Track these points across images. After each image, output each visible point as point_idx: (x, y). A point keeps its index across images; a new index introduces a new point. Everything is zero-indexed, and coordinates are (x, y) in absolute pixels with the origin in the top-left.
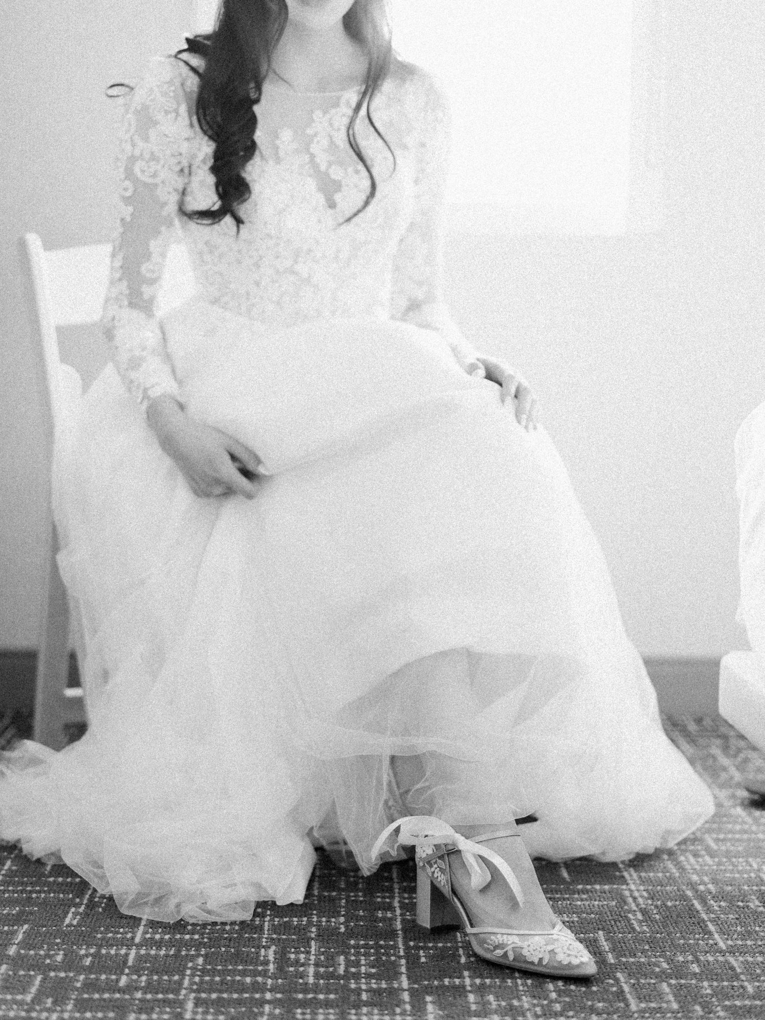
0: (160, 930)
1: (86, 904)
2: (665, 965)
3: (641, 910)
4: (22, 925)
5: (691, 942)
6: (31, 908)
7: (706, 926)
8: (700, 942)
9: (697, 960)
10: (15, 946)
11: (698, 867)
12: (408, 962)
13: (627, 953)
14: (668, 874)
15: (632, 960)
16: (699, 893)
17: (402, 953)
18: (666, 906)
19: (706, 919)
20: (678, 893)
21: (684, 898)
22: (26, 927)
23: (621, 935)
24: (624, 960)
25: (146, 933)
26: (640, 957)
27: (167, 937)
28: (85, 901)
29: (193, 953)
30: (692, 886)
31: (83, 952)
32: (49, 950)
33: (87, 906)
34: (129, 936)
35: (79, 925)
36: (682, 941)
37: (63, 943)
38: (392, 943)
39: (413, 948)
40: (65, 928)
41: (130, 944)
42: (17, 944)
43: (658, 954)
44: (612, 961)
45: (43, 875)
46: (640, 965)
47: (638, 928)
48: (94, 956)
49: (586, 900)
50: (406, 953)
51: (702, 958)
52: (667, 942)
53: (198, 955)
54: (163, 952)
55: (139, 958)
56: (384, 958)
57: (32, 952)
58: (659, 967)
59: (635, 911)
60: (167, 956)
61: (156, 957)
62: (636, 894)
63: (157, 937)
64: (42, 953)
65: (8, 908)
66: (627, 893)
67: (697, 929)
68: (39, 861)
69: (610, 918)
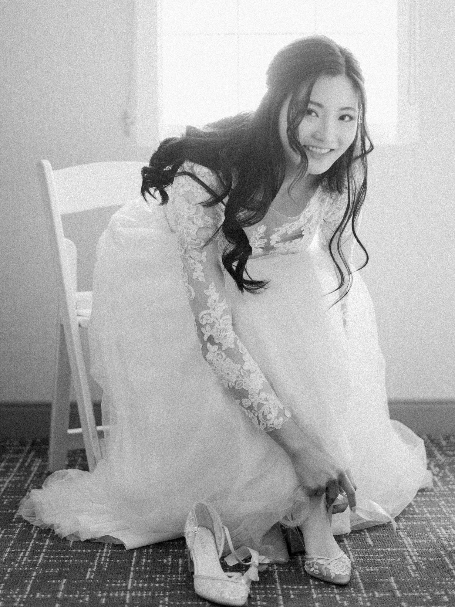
0: (141, 581)
1: (97, 565)
2: (429, 597)
3: (415, 564)
4: (62, 580)
5: (444, 583)
6: (66, 569)
7: (452, 573)
8: (449, 583)
9: (447, 594)
10: (61, 593)
11: (447, 536)
12: (283, 599)
13: (407, 590)
14: (430, 541)
15: (410, 594)
16: (448, 552)
17: (280, 592)
18: (429, 561)
19: (452, 569)
20: (436, 552)
21: (440, 556)
22: (65, 580)
23: (403, 579)
24: (406, 594)
25: (133, 583)
26: (415, 593)
27: (146, 585)
28: (96, 564)
29: (162, 594)
30: (443, 547)
31: (99, 595)
32: (80, 594)
33: (97, 567)
34: (124, 585)
35: (95, 579)
36: (438, 583)
37: (88, 589)
38: (273, 586)
39: (285, 589)
40: (87, 581)
41: (125, 590)
42: (62, 591)
43: (425, 590)
44: (399, 595)
45: (69, 548)
46: (415, 598)
47: (413, 575)
48: (106, 597)
49: (383, 558)
50: (282, 592)
51: (450, 593)
52: (430, 583)
53: (165, 596)
54: (144, 595)
55: (132, 598)
56: (270, 596)
57: (71, 596)
58: (426, 598)
59: (411, 564)
60: (147, 596)
61: (141, 597)
62: (412, 554)
63: (140, 585)
64: (77, 596)
65: (52, 569)
66: (406, 553)
67: (446, 574)
68: (65, 539)
69: (397, 569)
